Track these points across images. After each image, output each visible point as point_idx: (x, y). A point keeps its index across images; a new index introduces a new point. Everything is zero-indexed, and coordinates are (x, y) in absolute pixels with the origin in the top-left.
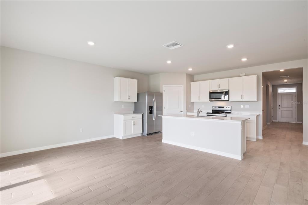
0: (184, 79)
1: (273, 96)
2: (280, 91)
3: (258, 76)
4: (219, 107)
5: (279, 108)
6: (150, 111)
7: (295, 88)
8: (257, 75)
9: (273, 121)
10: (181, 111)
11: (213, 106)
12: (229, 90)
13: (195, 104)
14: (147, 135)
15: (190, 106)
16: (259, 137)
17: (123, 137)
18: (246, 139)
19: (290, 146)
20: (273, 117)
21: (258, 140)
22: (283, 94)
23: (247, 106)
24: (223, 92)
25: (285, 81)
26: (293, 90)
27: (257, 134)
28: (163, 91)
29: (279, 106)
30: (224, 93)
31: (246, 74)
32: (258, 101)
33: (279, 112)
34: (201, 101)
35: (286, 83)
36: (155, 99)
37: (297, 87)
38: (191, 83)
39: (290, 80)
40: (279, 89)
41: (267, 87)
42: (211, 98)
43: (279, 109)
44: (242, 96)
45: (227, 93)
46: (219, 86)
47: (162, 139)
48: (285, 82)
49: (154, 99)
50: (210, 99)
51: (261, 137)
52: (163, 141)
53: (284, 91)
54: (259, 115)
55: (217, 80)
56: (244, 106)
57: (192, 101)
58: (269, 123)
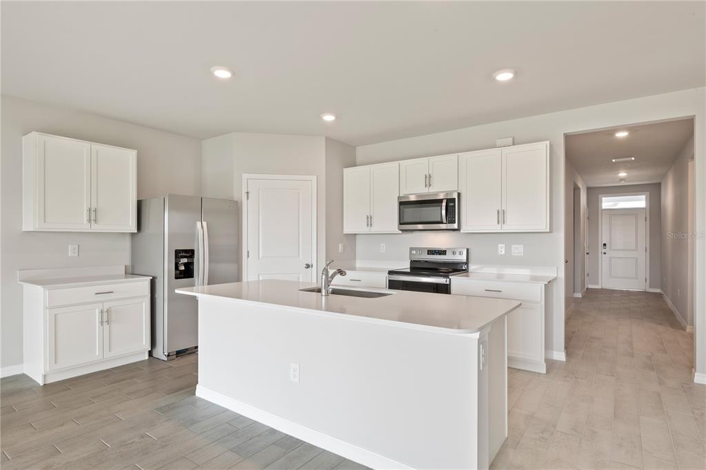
0: (319, 155)
1: (588, 218)
2: (607, 203)
3: (551, 145)
4: (431, 252)
5: (604, 250)
6: (182, 268)
7: (644, 197)
8: (548, 142)
9: (590, 286)
10: (308, 266)
11: (411, 249)
12: (459, 195)
13: (359, 240)
14: (166, 359)
15: (340, 246)
16: (554, 352)
17: (45, 376)
18: (508, 363)
19: (659, 394)
20: (588, 275)
21: (551, 364)
22: (613, 213)
23: (518, 250)
24: (440, 201)
25: (623, 174)
26: (639, 202)
27: (548, 346)
28: (244, 196)
29: (605, 245)
30: (444, 204)
31: (513, 139)
32: (551, 232)
33: (604, 262)
34: (374, 230)
35: (623, 183)
36: (205, 224)
37: (648, 193)
38: (345, 170)
39: (635, 173)
40: (604, 199)
41: (576, 189)
42: (406, 221)
43: (605, 253)
44: (501, 216)
45: (452, 204)
46: (428, 180)
47: (197, 383)
48: (621, 180)
49: (199, 224)
50: (401, 224)
51: (560, 355)
52: (201, 392)
53: (616, 204)
54: (555, 279)
55: (425, 160)
56: (508, 249)
57: (347, 230)
58: (579, 295)
